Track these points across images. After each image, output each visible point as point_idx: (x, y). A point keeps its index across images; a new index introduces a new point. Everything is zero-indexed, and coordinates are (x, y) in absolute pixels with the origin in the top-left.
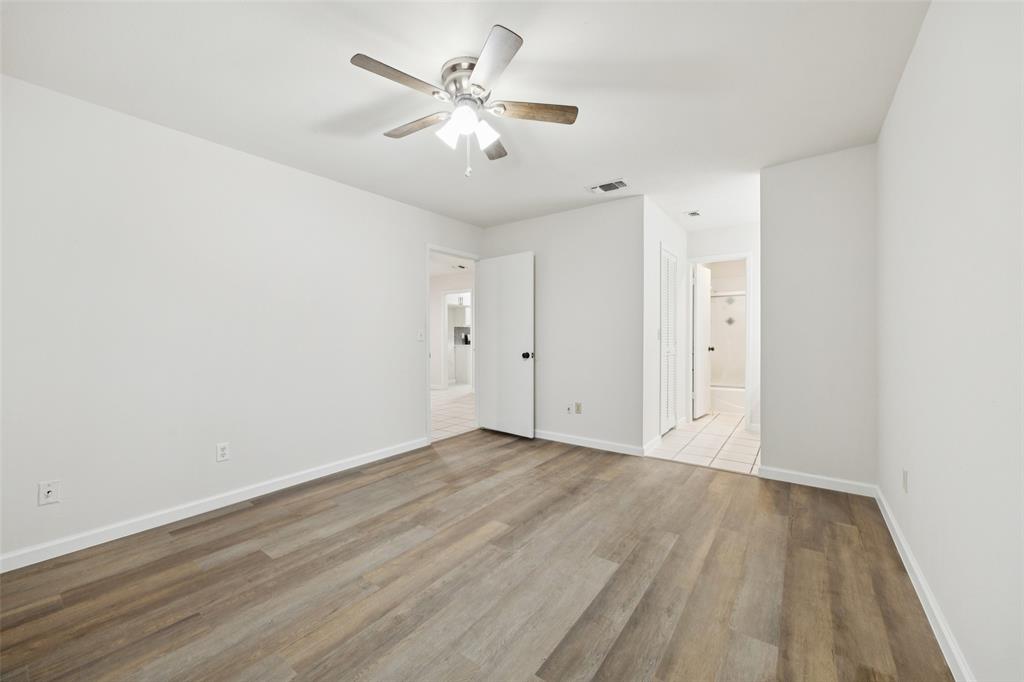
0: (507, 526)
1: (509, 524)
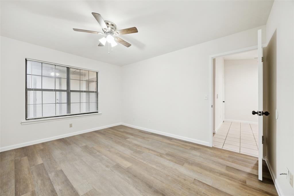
0: (127, 168)
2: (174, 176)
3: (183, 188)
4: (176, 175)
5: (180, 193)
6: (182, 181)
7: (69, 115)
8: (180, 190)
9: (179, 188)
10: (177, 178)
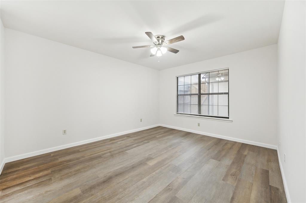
0: (147, 163)
1: (147, 164)
2: (123, 194)
3: (102, 198)
4: (123, 197)
5: (98, 194)
6: (111, 200)
7: (199, 115)
8: (102, 195)
9: (104, 195)
10: (118, 197)
